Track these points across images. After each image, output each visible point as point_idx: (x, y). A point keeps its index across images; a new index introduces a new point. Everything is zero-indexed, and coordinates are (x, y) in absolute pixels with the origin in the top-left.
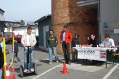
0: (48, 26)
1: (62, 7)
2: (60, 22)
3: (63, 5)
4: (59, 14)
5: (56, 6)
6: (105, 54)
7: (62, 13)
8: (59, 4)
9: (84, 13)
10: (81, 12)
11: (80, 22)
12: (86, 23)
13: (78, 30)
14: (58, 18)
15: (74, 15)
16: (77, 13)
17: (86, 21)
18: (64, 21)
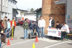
0: (40, 15)
1: (47, 3)
2: (46, 13)
3: (48, 2)
4: (45, 8)
5: (44, 3)
6: (60, 33)
7: (47, 7)
8: (46, 1)
9: (61, 8)
10: (59, 7)
11: (57, 14)
12: (61, 14)
13: (56, 19)
14: (44, 10)
15: (54, 9)
16: (56, 8)
17: (61, 13)
18: (48, 13)
